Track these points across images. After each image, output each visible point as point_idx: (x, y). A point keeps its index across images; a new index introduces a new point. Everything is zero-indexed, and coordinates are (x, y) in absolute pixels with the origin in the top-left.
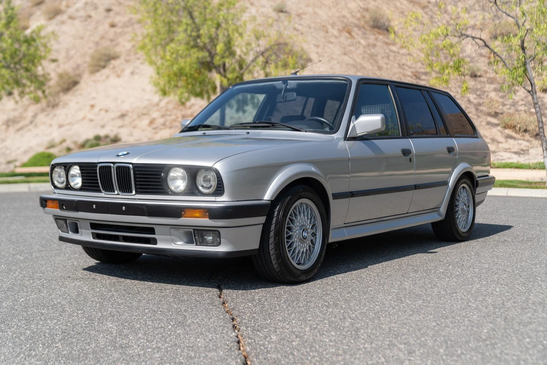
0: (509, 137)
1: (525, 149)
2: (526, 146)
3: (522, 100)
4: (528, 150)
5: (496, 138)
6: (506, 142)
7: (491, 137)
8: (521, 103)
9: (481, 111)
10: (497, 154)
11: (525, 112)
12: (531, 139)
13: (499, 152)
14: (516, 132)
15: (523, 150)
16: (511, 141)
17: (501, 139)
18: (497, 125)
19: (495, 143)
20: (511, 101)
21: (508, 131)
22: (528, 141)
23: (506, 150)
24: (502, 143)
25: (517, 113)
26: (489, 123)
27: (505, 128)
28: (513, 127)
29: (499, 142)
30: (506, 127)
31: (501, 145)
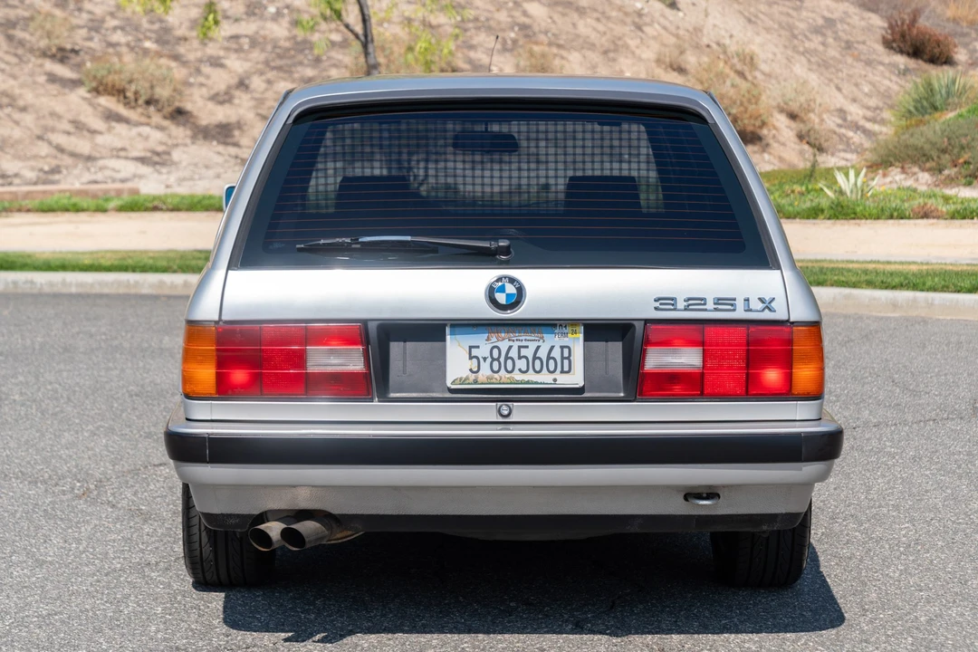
0: (111, 117)
1: (160, 149)
2: (162, 143)
3: (112, 15)
4: (168, 153)
5: (82, 118)
6: (110, 129)
7: (70, 116)
8: (112, 23)
9: (21, 43)
10: (101, 163)
11: (132, 49)
12: (166, 123)
13: (102, 158)
14: (127, 104)
15: (158, 154)
16: (120, 128)
17: (97, 124)
18: (76, 84)
19: (85, 133)
20: (85, 16)
21: (106, 102)
22: (160, 128)
23: (119, 153)
24: (100, 133)
25: (111, 50)
26: (53, 78)
27: (97, 91)
28: (119, 92)
29: (94, 132)
30: (100, 89)
31: (100, 139)
